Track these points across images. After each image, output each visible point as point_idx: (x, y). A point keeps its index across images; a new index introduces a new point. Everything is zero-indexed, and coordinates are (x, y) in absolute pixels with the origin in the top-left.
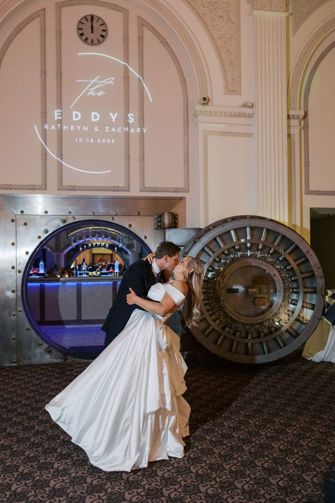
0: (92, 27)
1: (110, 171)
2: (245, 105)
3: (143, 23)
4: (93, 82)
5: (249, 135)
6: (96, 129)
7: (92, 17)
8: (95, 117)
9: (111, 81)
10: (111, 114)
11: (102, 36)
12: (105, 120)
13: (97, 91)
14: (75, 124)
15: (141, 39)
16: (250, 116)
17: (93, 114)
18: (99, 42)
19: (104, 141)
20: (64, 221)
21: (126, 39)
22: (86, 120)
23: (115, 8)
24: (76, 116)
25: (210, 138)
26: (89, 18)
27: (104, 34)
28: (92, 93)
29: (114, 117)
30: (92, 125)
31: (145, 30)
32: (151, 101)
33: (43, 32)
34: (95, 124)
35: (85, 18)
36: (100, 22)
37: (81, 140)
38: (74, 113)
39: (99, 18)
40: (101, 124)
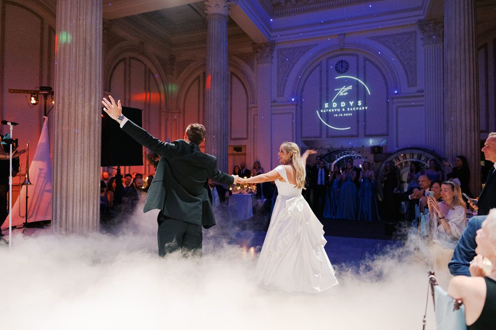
0: (342, 66)
1: (349, 128)
2: (419, 92)
3: (366, 59)
4: (342, 89)
5: (423, 105)
6: (343, 110)
7: (342, 61)
8: (343, 104)
9: (350, 87)
10: (350, 102)
11: (347, 69)
12: (348, 105)
13: (343, 93)
14: (334, 108)
15: (365, 67)
16: (422, 96)
17: (342, 103)
18: (345, 72)
19: (347, 115)
20: (329, 151)
21: (358, 68)
22: (339, 106)
23: (352, 55)
24: (335, 105)
25: (399, 109)
26: (341, 62)
27: (347, 67)
28: (342, 94)
29: (351, 103)
30: (341, 108)
31: (367, 62)
32: (370, 94)
33: (321, 72)
34: (343, 107)
35: (339, 62)
36: (346, 63)
37: (337, 115)
38: (334, 104)
39: (345, 61)
40: (346, 108)
